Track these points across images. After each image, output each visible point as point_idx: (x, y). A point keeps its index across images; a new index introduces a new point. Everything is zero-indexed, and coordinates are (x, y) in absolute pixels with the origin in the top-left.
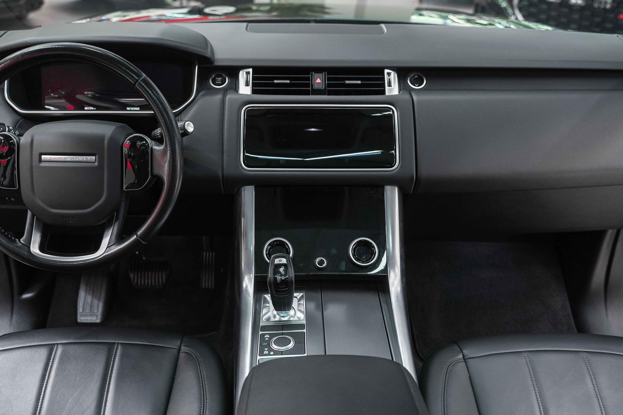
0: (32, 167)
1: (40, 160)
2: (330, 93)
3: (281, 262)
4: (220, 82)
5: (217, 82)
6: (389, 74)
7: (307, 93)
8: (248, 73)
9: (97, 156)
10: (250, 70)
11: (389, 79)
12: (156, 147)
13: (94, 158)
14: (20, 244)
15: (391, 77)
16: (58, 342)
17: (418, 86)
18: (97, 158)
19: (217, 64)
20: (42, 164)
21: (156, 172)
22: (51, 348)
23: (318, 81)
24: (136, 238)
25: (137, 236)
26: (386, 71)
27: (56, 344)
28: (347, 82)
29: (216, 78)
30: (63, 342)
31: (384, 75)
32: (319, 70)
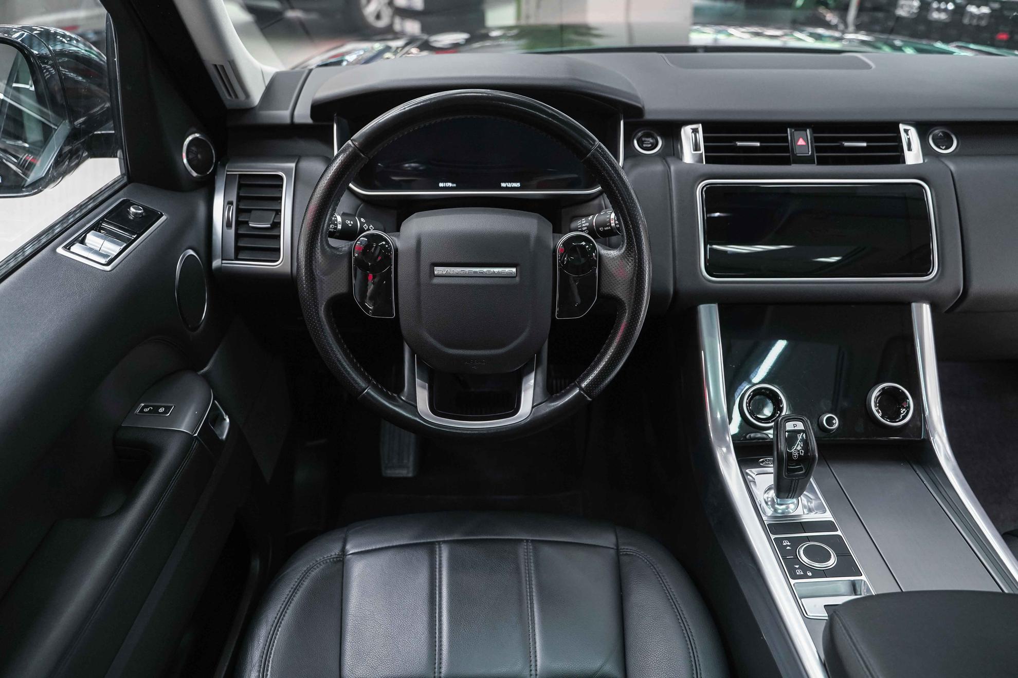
0: (418, 284)
1: (432, 275)
2: (822, 161)
3: (796, 428)
4: (650, 145)
5: (644, 145)
6: (906, 131)
7: (786, 161)
8: (695, 131)
9: (518, 268)
10: (700, 127)
11: (909, 139)
12: (604, 252)
13: (514, 270)
14: (401, 401)
15: (910, 135)
16: (439, 540)
17: (945, 149)
18: (518, 269)
19: (648, 116)
20: (436, 281)
21: (605, 290)
22: (431, 548)
23: (802, 142)
24: (579, 392)
25: (581, 389)
26: (902, 127)
27: (437, 542)
28: (846, 144)
29: (643, 139)
30: (446, 539)
31: (899, 132)
32: (800, 126)
